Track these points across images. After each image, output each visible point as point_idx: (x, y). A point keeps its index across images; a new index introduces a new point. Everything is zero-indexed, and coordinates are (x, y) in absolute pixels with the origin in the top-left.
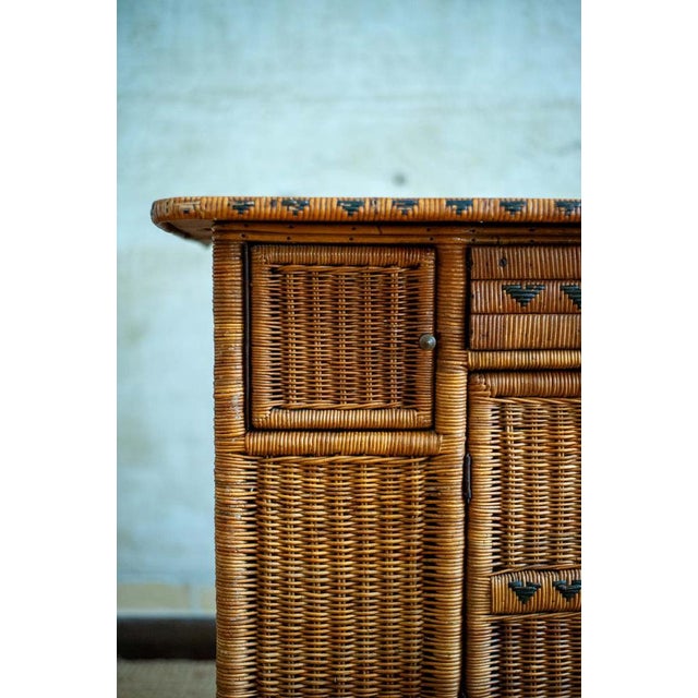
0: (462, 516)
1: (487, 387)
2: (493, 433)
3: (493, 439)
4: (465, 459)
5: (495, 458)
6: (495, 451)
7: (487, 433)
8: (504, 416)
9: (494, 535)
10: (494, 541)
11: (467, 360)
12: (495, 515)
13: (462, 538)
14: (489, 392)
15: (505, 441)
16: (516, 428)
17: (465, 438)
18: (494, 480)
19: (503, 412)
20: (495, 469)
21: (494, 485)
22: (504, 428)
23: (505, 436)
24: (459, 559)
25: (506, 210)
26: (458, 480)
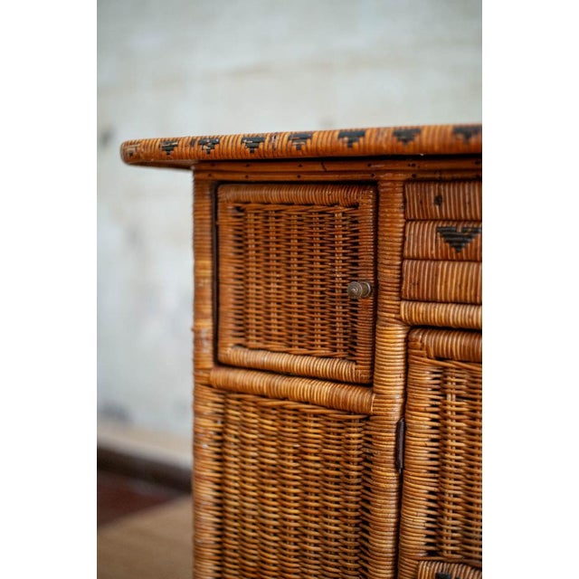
0: (395, 486)
1: (423, 345)
2: (433, 400)
3: (433, 406)
4: (398, 424)
5: (434, 428)
6: (433, 420)
7: (425, 399)
8: (446, 382)
9: (429, 516)
10: (428, 522)
11: (399, 313)
12: (431, 493)
13: (394, 511)
14: (424, 352)
15: (445, 411)
16: (459, 397)
17: (401, 400)
18: (432, 452)
19: (446, 376)
20: (433, 440)
21: (432, 459)
22: (445, 395)
23: (445, 405)
24: (390, 534)
25: (399, 140)
26: (391, 445)
